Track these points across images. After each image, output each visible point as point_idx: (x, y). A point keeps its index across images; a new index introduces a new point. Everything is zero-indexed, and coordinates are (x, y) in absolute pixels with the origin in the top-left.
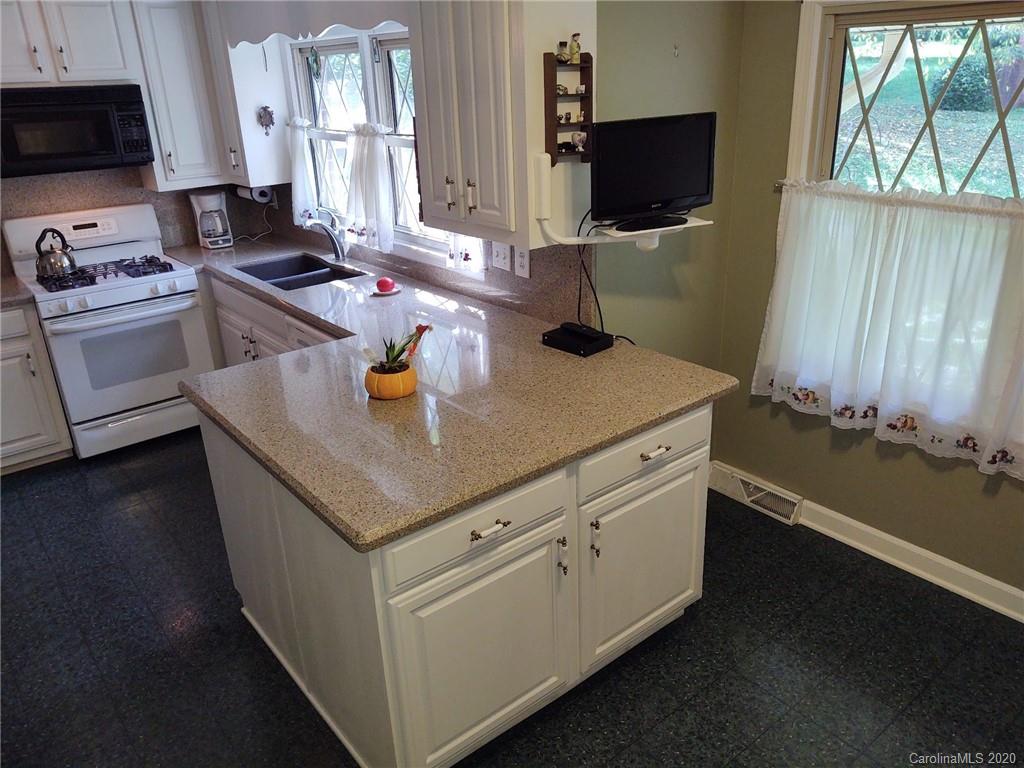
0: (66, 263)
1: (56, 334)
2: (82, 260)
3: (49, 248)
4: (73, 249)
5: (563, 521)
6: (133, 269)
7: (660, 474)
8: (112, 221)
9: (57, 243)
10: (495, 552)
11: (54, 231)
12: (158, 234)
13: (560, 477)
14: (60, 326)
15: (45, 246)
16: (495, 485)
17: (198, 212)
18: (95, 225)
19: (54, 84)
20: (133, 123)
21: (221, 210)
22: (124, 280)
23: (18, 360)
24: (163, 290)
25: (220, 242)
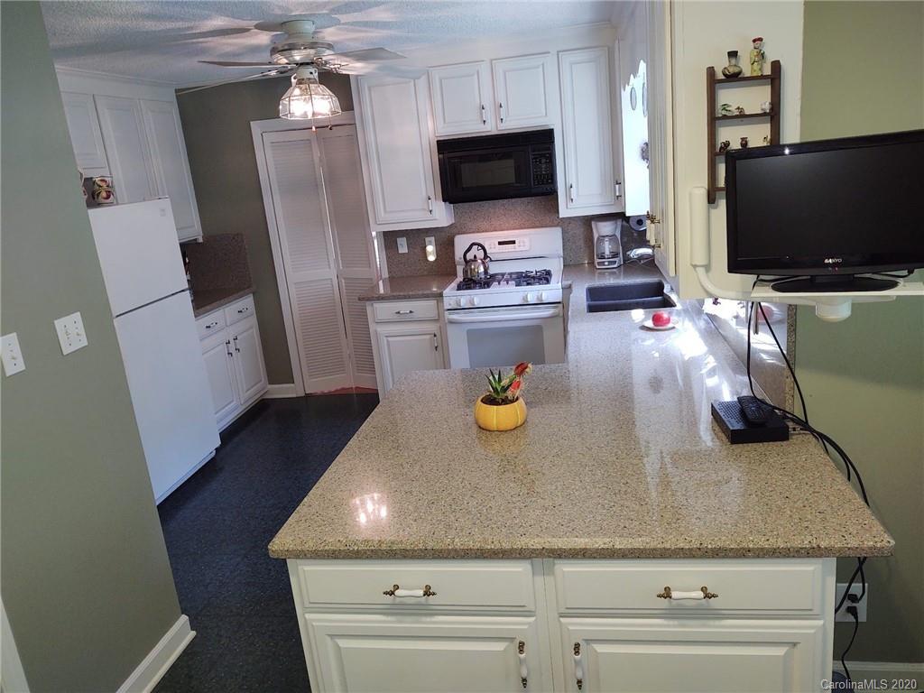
0: (482, 269)
1: (452, 322)
2: (494, 269)
3: (472, 258)
4: (491, 261)
5: (529, 623)
6: (524, 279)
7: (710, 626)
8: (526, 240)
9: (480, 254)
10: (428, 619)
11: (479, 245)
12: (561, 252)
13: (520, 569)
14: (455, 317)
15: (470, 256)
16: (421, 546)
17: (596, 236)
18: (514, 242)
19: (494, 132)
20: (543, 161)
21: (614, 235)
22: (512, 286)
23: (428, 337)
24: (531, 298)
25: (606, 263)
